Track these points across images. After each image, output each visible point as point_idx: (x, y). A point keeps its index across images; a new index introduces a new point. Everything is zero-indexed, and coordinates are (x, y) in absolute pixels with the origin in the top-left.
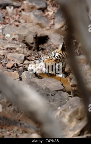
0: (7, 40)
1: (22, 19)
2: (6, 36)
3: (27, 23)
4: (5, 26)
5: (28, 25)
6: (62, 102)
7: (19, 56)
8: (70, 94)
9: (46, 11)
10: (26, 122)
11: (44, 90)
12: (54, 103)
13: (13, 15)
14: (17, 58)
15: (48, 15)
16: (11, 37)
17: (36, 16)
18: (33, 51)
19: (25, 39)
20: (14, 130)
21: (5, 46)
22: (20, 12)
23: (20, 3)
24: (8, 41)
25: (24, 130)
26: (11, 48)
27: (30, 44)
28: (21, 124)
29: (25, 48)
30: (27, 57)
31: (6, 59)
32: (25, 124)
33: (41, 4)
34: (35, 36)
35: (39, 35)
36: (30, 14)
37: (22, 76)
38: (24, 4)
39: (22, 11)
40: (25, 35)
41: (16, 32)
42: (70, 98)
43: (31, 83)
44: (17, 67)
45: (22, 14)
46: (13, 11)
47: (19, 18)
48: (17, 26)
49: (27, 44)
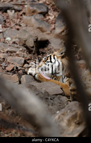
0: (8, 44)
1: (23, 22)
2: (7, 39)
3: (28, 27)
4: (5, 29)
5: (29, 29)
6: (61, 106)
7: (19, 60)
8: (69, 99)
9: (47, 15)
10: (25, 125)
11: (43, 94)
12: (53, 107)
13: (14, 18)
14: (17, 61)
15: (49, 19)
16: (11, 40)
17: (37, 20)
18: (33, 55)
19: (25, 42)
20: (12, 133)
21: (5, 49)
22: (21, 15)
23: (22, 7)
25: (22, 133)
26: (11, 51)
27: (30, 48)
28: (19, 127)
29: (26, 52)
30: (27, 61)
31: (6, 62)
32: (24, 127)
33: (42, 8)
34: (35, 40)
35: (39, 39)
36: (31, 18)
37: (21, 79)
38: (25, 8)
39: (23, 15)
40: (25, 38)
41: (16, 35)
42: (69, 102)
43: (30, 86)
44: (17, 71)
45: (23, 17)
46: (14, 15)
47: (20, 22)
48: (18, 29)
49: (27, 47)
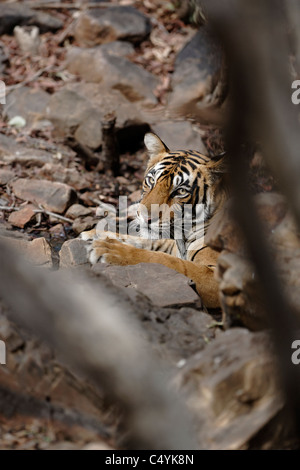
0: (15, 137)
1: (67, 68)
2: (13, 121)
3: (83, 82)
5: (86, 89)
6: (192, 344)
7: (52, 190)
8: (219, 320)
9: (147, 46)
10: (71, 405)
12: (164, 346)
13: (38, 54)
14: (46, 195)
15: (153, 58)
16: (27, 125)
17: (112, 60)
18: (97, 175)
19: (73, 133)
20: (28, 431)
21: (7, 155)
22: (61, 45)
23: (62, 16)
24: (18, 139)
25: (60, 432)
26: (27, 161)
27: (90, 152)
28: (52, 411)
29: (75, 164)
30: (78, 194)
31: (9, 197)
32: (68, 412)
33: (131, 21)
34: (107, 127)
35: (119, 124)
36: (93, 54)
37: (60, 254)
38: (74, 20)
39: (67, 43)
40: (74, 120)
41: (45, 110)
42: (218, 330)
43: (90, 277)
44: (45, 226)
45: (66, 51)
46: (37, 43)
47: (57, 65)
48: (50, 90)
49: (79, 150)
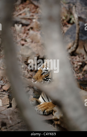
1: (29, 38)
3: (33, 43)
13: (21, 33)
19: (27, 60)
22: (29, 30)
23: (30, 21)
31: (4, 80)
36: (37, 33)
37: (12, 102)
38: (33, 22)
40: (28, 55)
46: (21, 29)
47: (26, 36)
